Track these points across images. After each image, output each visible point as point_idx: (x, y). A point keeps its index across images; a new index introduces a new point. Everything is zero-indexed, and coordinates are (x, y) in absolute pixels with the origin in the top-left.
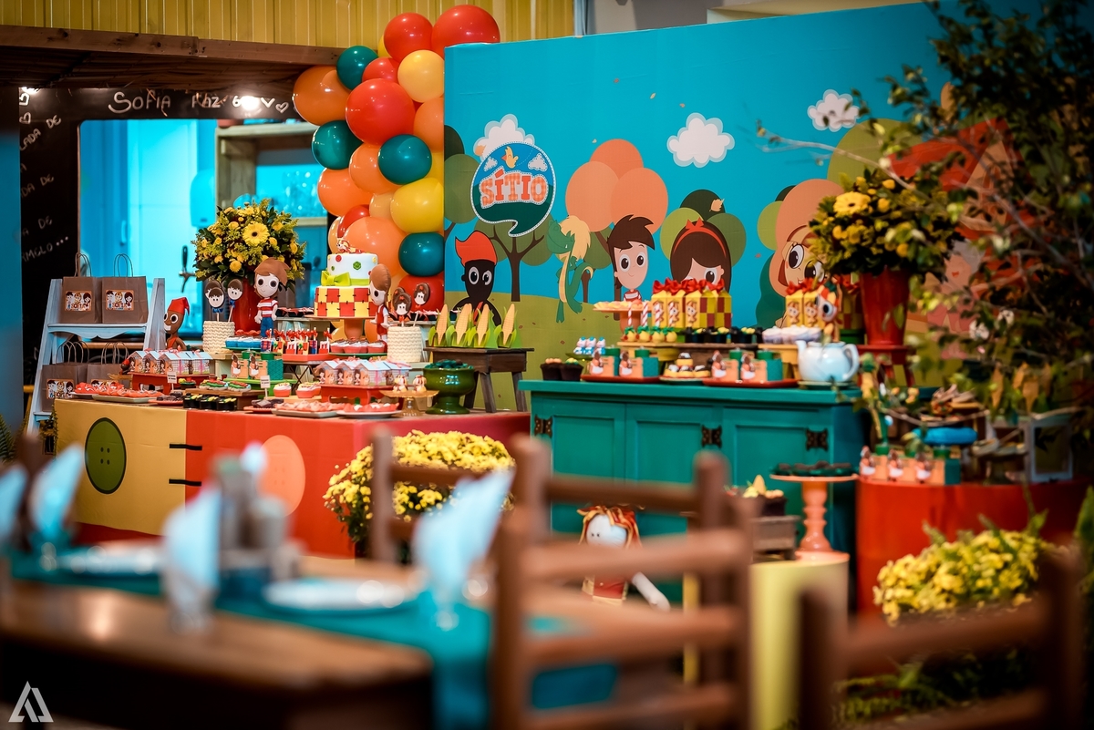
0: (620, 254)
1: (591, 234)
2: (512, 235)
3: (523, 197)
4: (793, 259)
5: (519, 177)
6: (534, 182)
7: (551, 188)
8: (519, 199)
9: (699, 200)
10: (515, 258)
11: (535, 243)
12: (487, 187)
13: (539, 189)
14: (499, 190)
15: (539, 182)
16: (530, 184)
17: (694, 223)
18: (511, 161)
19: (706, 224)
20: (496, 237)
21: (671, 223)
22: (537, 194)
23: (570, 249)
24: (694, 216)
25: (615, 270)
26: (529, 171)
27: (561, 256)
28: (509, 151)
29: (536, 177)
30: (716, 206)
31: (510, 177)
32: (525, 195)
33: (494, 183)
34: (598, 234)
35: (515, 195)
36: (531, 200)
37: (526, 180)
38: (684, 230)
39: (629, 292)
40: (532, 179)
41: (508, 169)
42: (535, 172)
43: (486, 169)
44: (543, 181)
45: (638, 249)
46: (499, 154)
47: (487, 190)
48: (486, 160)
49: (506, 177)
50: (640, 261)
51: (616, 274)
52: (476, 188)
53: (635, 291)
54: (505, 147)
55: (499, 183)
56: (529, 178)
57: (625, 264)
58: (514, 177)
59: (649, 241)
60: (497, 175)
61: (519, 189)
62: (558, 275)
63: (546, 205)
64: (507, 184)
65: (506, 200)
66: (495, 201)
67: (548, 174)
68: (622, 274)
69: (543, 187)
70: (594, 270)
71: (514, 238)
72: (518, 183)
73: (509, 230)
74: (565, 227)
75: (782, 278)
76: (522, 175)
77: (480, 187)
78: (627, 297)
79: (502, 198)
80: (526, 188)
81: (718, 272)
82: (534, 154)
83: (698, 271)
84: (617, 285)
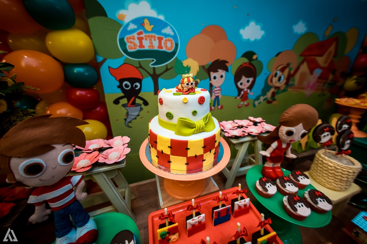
0: (213, 75)
1: (200, 66)
2: (152, 66)
3: (158, 47)
4: (276, 75)
5: (155, 37)
6: (166, 40)
7: (177, 45)
8: (156, 48)
9: (249, 55)
10: (155, 77)
11: (167, 70)
12: (131, 40)
13: (169, 44)
14: (141, 42)
15: (169, 40)
16: (163, 41)
17: (246, 63)
18: (148, 27)
19: (250, 64)
20: (141, 67)
21: (237, 63)
22: (168, 46)
24: (245, 60)
25: (210, 80)
28: (146, 21)
29: (167, 38)
30: (255, 57)
31: (149, 36)
32: (160, 46)
33: (136, 38)
34: (203, 66)
35: (153, 46)
36: (164, 49)
37: (160, 39)
38: (241, 66)
39: (216, 88)
40: (164, 39)
41: (146, 31)
42: (166, 35)
44: (171, 41)
45: (221, 72)
46: (139, 22)
47: (131, 42)
48: (129, 24)
49: (146, 36)
50: (222, 77)
51: (211, 82)
52: (122, 40)
53: (219, 87)
56: (161, 39)
57: (215, 78)
58: (152, 37)
59: (226, 69)
60: (139, 34)
61: (156, 44)
63: (174, 53)
64: (146, 40)
65: (146, 48)
66: (138, 48)
68: (213, 82)
69: (172, 44)
70: (200, 80)
71: (154, 68)
72: (155, 40)
73: (150, 63)
74: (186, 63)
75: (271, 81)
76: (157, 36)
77: (125, 40)
78: (216, 89)
79: (144, 47)
80: (160, 43)
81: (251, 79)
82: (165, 25)
83: (244, 79)
84: (211, 85)
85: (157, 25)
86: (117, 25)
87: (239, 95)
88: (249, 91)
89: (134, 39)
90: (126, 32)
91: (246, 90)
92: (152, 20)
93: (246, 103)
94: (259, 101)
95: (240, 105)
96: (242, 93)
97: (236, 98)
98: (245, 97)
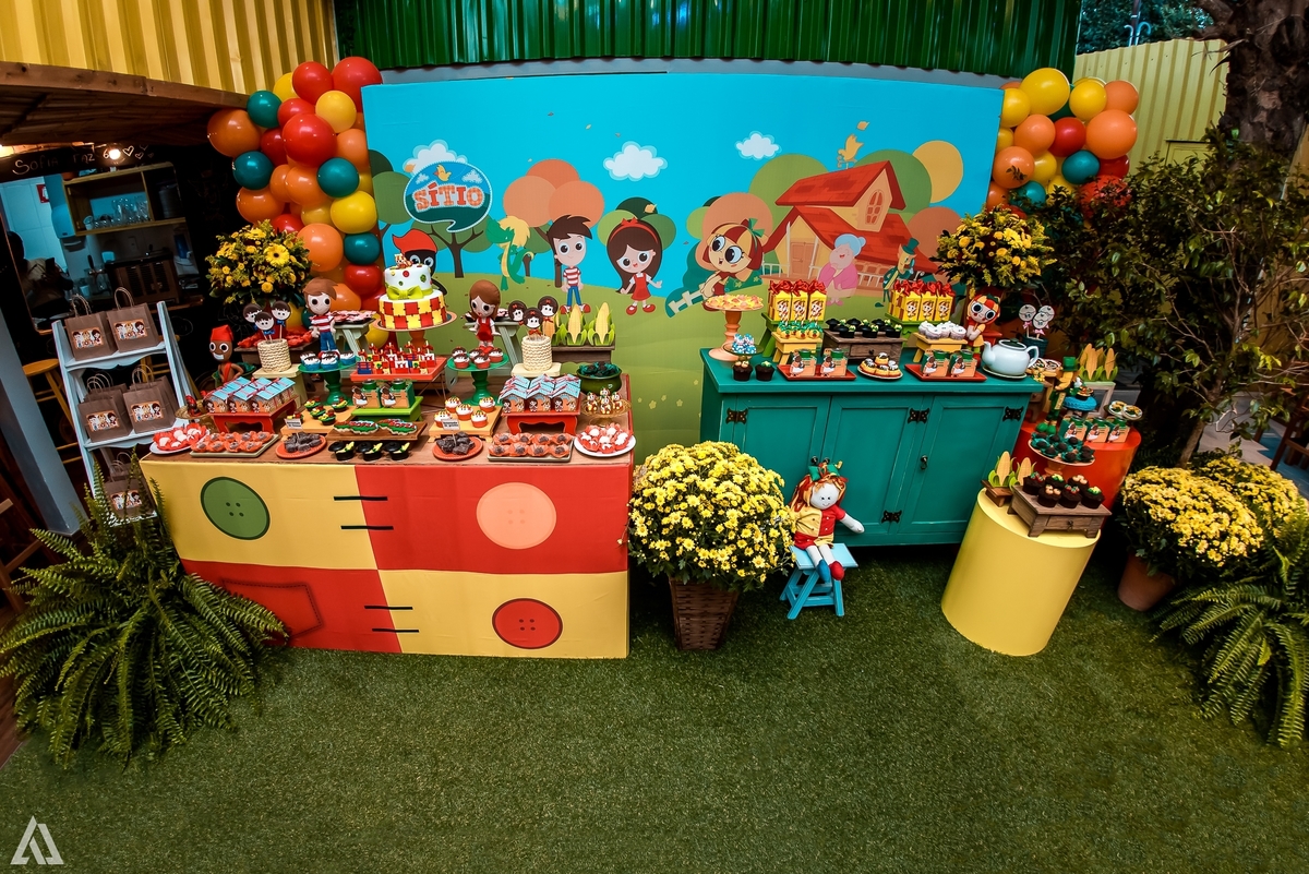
0: (558, 243)
1: (530, 229)
2: (451, 231)
3: (459, 203)
4: (716, 246)
5: (453, 188)
6: (470, 191)
7: (487, 196)
8: (456, 204)
9: (635, 205)
10: (456, 249)
11: (474, 236)
12: (422, 196)
13: (475, 197)
14: (434, 198)
15: (475, 191)
16: (465, 193)
17: (629, 221)
18: (444, 176)
19: (640, 221)
20: (434, 233)
21: (607, 221)
22: (473, 200)
23: (511, 239)
24: (629, 216)
25: (555, 253)
26: (464, 183)
27: (501, 245)
28: (441, 168)
29: (471, 188)
30: (649, 209)
31: (444, 188)
32: (461, 201)
33: (428, 193)
34: (538, 229)
35: (450, 202)
36: (468, 205)
37: (461, 191)
38: (620, 225)
39: (569, 268)
40: (467, 189)
41: (441, 182)
42: (469, 184)
43: (418, 182)
44: (479, 191)
46: (432, 171)
47: (421, 199)
48: (418, 175)
49: (440, 189)
50: (579, 247)
51: (556, 257)
52: (409, 198)
53: (574, 268)
54: (437, 165)
55: (433, 194)
56: (464, 189)
57: (564, 249)
58: (449, 188)
59: (587, 233)
60: (430, 187)
61: (455, 198)
62: (500, 258)
63: (484, 209)
64: (441, 193)
65: (442, 205)
66: (430, 207)
67: (484, 185)
68: (561, 256)
69: (479, 196)
70: (535, 254)
72: (453, 193)
73: (447, 227)
74: (504, 224)
75: (706, 258)
76: (456, 186)
77: (413, 197)
78: (567, 271)
79: (438, 204)
80: (461, 196)
81: (650, 254)
82: (468, 170)
83: (631, 254)
84: (558, 264)
85: (456, 171)
86: (404, 178)
87: (625, 286)
88: (648, 278)
89: (425, 194)
90: (415, 186)
91: (640, 275)
92: (447, 166)
93: (644, 303)
94: (681, 303)
95: (632, 309)
96: (632, 281)
97: (619, 291)
98: (641, 292)
